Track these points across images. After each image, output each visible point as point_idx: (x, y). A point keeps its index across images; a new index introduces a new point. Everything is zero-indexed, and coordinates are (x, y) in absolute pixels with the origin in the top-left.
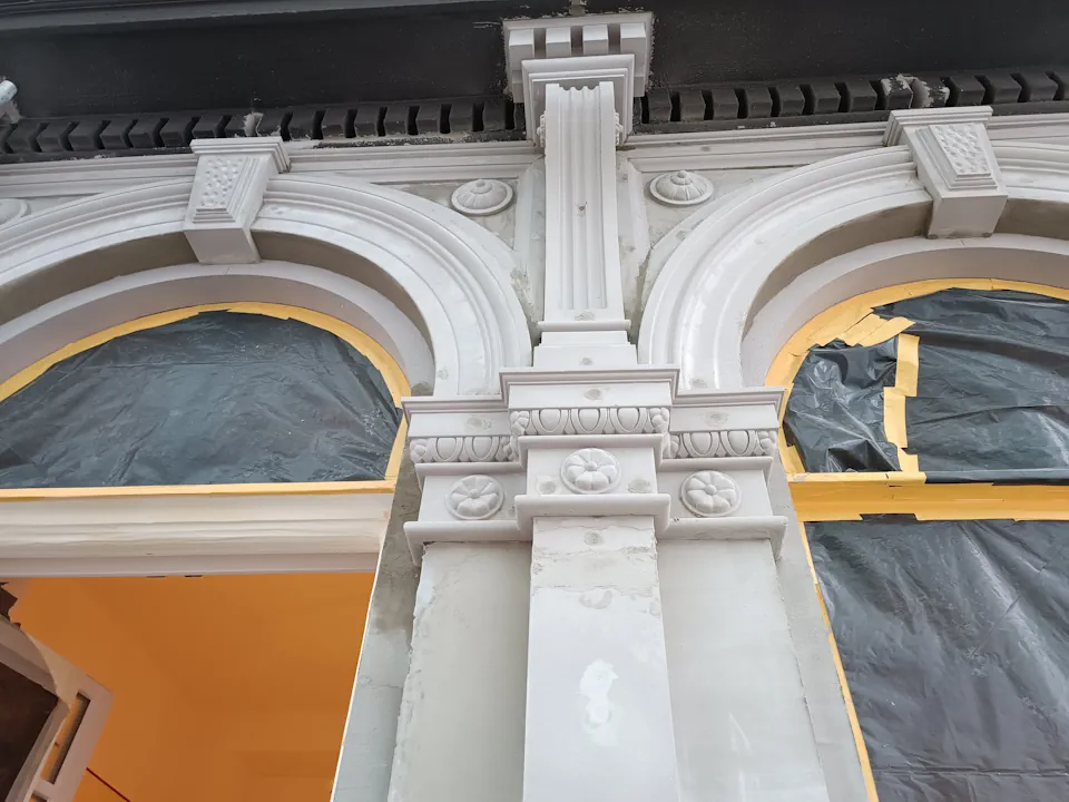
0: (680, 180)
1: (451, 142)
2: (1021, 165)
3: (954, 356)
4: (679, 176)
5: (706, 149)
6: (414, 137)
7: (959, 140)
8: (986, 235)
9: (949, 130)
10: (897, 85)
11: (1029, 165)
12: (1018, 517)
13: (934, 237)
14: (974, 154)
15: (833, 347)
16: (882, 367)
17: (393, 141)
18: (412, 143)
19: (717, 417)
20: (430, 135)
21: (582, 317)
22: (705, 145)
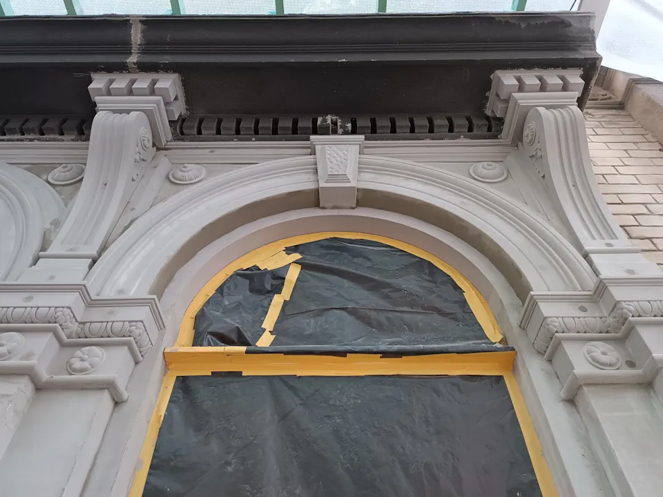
0: (185, 169)
1: (63, 140)
2: (373, 169)
3: (314, 276)
4: (185, 167)
5: (211, 152)
6: (41, 137)
7: (338, 154)
8: (353, 208)
9: (335, 148)
10: (325, 120)
11: (379, 169)
12: (299, 374)
13: (323, 208)
14: (342, 163)
15: (252, 270)
16: (277, 282)
17: (27, 139)
18: (39, 140)
19: (111, 313)
20: (51, 136)
21: (71, 250)
22: (212, 149)
